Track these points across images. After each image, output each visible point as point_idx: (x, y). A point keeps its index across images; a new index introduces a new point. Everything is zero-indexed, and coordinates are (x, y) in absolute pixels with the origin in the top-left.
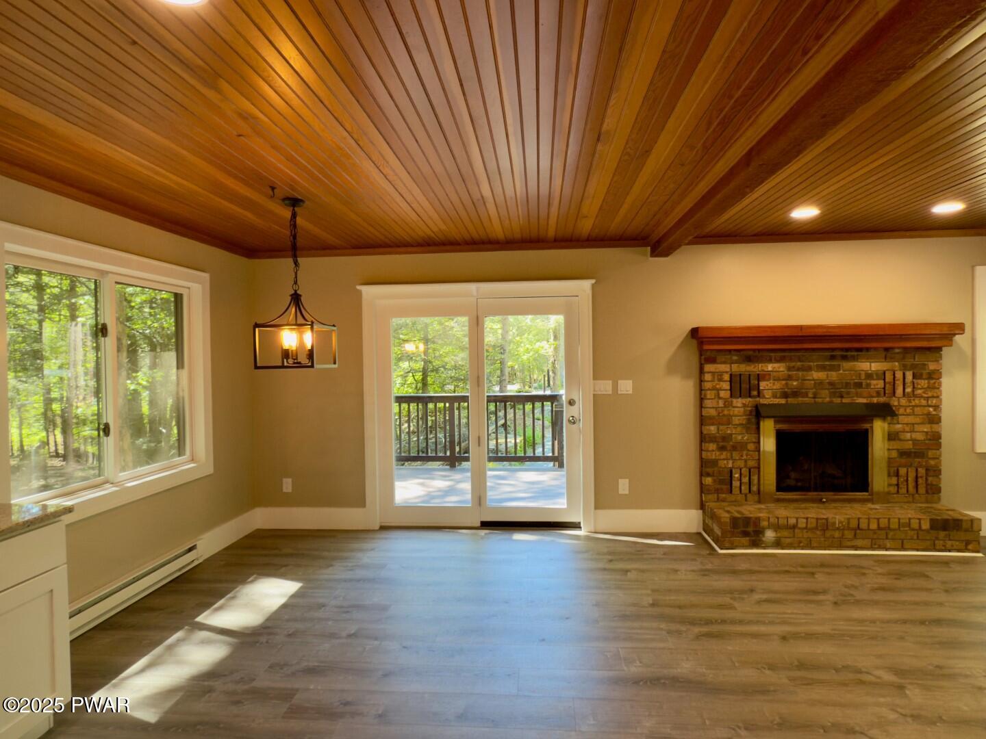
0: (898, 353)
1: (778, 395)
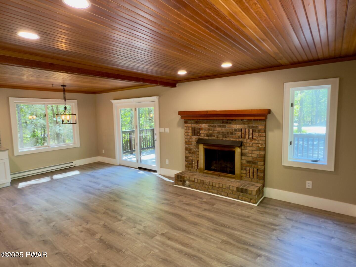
1: (206, 136)
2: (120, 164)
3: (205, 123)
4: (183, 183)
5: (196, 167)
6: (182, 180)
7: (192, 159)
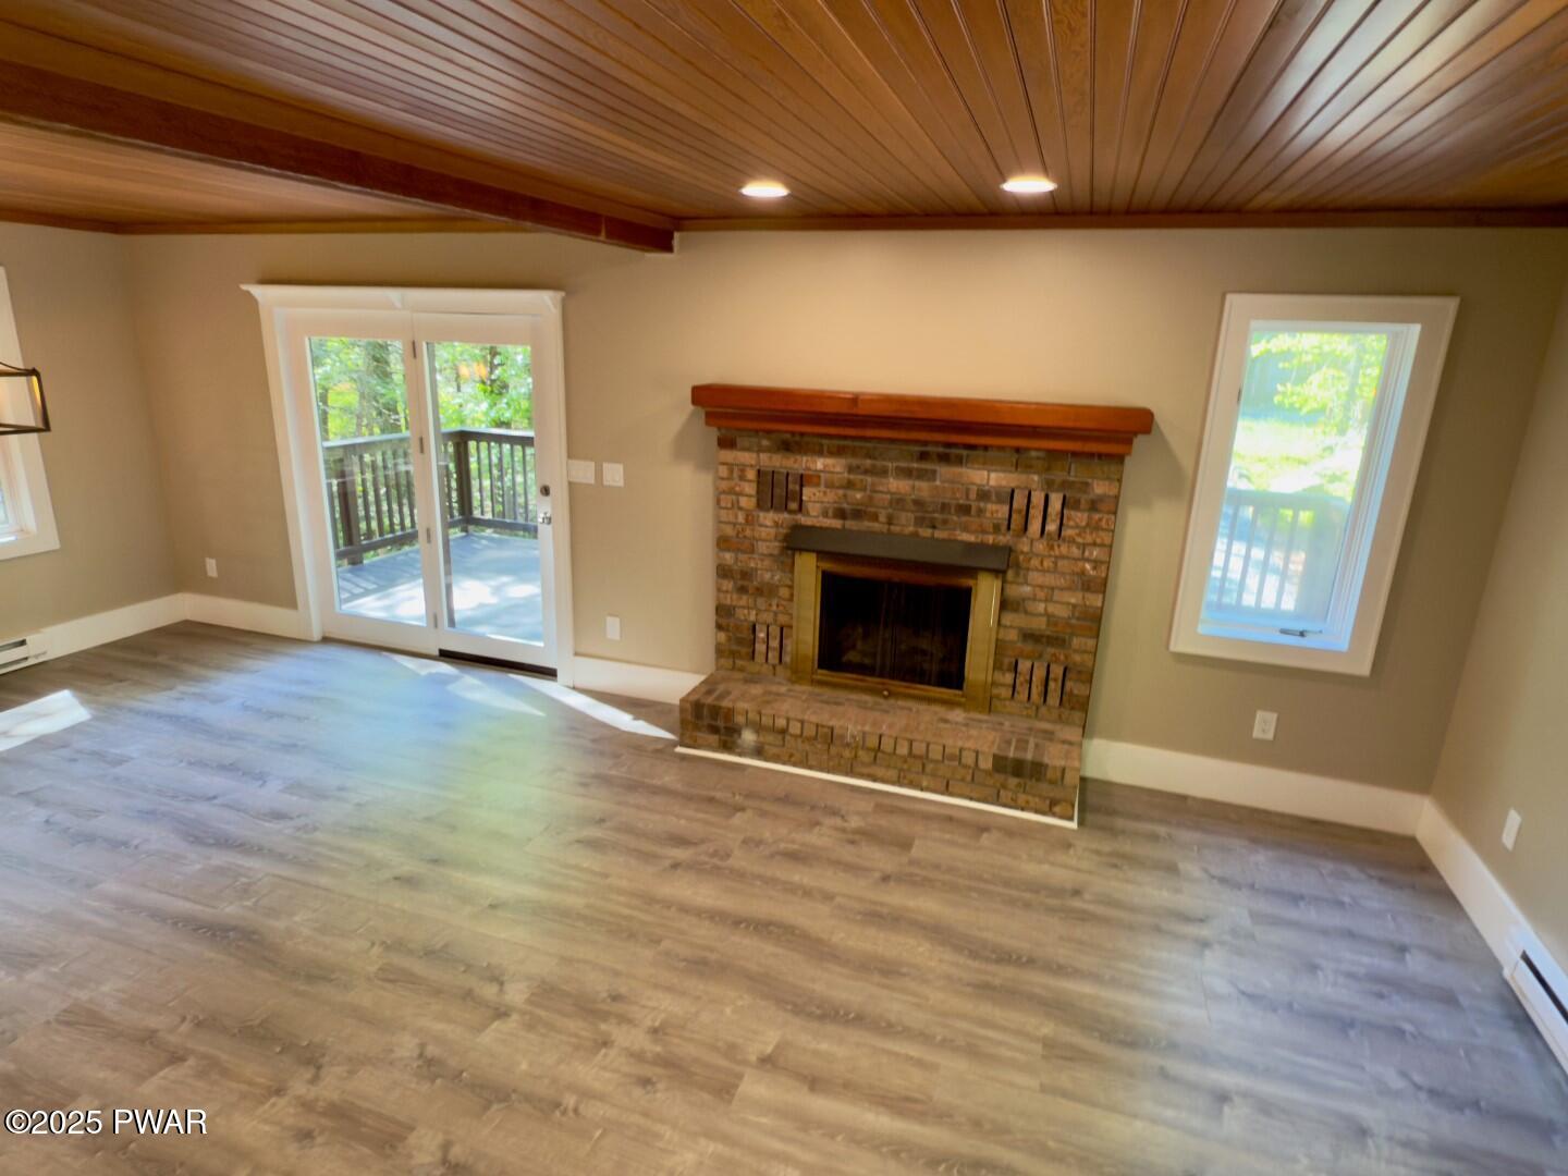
0: (1038, 458)
1: (830, 513)
2: (327, 635)
3: (831, 454)
4: (723, 738)
5: (770, 655)
6: (720, 723)
7: (752, 618)
